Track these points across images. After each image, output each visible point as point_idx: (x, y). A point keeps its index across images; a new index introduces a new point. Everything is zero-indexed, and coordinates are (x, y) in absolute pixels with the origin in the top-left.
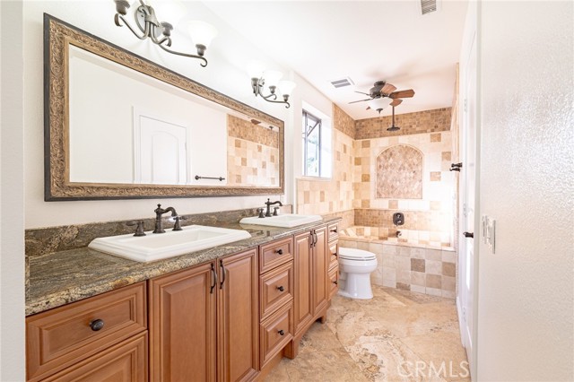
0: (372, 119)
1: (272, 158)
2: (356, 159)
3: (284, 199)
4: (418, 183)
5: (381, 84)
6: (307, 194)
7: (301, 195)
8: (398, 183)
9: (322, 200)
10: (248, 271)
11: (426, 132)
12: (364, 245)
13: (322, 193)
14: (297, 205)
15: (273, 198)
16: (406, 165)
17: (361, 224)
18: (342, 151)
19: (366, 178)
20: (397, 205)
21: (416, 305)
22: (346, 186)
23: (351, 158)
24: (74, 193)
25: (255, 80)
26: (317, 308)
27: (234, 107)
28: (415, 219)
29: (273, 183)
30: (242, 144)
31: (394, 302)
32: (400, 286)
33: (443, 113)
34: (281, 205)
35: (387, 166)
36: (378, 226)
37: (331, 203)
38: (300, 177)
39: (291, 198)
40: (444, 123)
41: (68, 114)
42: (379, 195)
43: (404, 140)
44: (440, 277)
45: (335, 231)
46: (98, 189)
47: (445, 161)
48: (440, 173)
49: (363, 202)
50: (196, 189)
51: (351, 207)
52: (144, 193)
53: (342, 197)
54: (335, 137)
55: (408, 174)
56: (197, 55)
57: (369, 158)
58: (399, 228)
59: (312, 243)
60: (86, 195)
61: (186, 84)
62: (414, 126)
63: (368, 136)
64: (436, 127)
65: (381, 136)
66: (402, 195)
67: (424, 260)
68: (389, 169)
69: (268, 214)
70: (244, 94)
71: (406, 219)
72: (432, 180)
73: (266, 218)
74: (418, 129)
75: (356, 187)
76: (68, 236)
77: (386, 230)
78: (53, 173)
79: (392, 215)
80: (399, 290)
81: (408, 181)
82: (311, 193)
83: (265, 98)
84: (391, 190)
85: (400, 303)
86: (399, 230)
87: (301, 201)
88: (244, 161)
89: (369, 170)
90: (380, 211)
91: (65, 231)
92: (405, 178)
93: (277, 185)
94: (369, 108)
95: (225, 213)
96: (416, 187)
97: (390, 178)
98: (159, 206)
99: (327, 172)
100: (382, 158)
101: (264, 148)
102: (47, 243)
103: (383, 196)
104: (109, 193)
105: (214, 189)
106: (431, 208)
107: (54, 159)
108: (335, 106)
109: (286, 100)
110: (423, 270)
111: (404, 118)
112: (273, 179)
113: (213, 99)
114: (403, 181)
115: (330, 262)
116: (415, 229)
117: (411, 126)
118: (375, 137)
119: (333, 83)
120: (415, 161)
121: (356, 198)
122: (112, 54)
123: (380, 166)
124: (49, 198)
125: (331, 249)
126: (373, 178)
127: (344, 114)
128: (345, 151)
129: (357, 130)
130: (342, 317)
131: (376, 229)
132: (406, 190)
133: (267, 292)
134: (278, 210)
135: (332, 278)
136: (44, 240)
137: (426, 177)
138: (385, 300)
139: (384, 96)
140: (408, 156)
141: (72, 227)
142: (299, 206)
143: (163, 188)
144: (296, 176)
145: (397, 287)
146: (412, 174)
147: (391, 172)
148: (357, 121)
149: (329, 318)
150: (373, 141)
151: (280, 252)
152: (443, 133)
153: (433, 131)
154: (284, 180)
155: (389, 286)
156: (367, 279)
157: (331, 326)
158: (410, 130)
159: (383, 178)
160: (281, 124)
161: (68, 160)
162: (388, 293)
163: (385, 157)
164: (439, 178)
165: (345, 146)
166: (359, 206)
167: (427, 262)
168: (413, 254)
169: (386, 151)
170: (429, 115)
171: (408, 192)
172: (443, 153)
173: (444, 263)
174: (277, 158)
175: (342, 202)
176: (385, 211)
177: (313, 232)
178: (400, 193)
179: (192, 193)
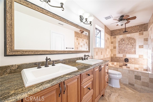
0: (117, 30)
1: (86, 43)
2: (111, 42)
3: (90, 54)
4: (134, 49)
5: (122, 16)
6: (97, 53)
7: (95, 53)
8: (126, 49)
9: (101, 54)
10: (76, 84)
11: (137, 32)
12: (116, 69)
13: (101, 52)
14: (94, 56)
15: (87, 54)
16: (129, 43)
17: (113, 61)
18: (107, 40)
19: (115, 48)
20: (126, 56)
21: (138, 93)
22: (108, 50)
23: (110, 42)
24: (16, 53)
25: (80, 16)
26: (102, 92)
27: (74, 26)
28: (133, 60)
29: (87, 49)
30: (78, 39)
31: (130, 91)
32: (130, 84)
33: (144, 25)
34: (89, 56)
35: (122, 44)
36: (119, 62)
37: (104, 55)
38: (95, 47)
39: (92, 54)
40: (145, 29)
41: (14, 26)
42: (119, 53)
43: (128, 35)
44: (148, 83)
45: (107, 65)
46: (26, 52)
47: (145, 41)
48: (143, 45)
49: (114, 55)
50: (61, 51)
51: (110, 56)
52: (43, 53)
53: (107, 53)
54: (105, 36)
55: (130, 46)
56: (61, 6)
57: (116, 42)
58: (126, 63)
59: (100, 70)
60: (21, 54)
61: (58, 17)
62: (132, 31)
63: (116, 35)
64: (141, 30)
65: (120, 35)
66: (128, 53)
67: (141, 76)
68: (123, 45)
69: (85, 59)
70: (77, 21)
71: (129, 60)
72: (139, 48)
73: (84, 60)
74: (134, 31)
75: (111, 50)
76: (14, 68)
77: (122, 64)
78: (8, 46)
79: (124, 59)
80: (130, 85)
81: (130, 48)
82: (98, 52)
83: (84, 23)
84: (123, 51)
85: (132, 91)
86: (126, 64)
87: (95, 55)
88: (79, 44)
89: (116, 45)
90: (120, 57)
91: (12, 67)
92: (129, 47)
93: (88, 50)
94: (118, 25)
95: (71, 59)
96: (133, 50)
97: (123, 47)
98: (47, 57)
99: (103, 46)
100: (120, 41)
101: (84, 40)
102: (5, 71)
103: (121, 53)
104: (30, 53)
105: (67, 51)
106: (139, 57)
107: (8, 42)
108: (105, 26)
109: (90, 23)
110: (140, 79)
111: (128, 28)
112: (87, 48)
113: (67, 23)
114: (128, 48)
115: (106, 76)
116: (133, 64)
117: (131, 31)
118: (118, 35)
119: (105, 18)
120: (133, 42)
121: (111, 53)
122: (31, 6)
123: (120, 44)
124: (6, 55)
125: (106, 71)
126: (117, 47)
127: (108, 29)
128: (108, 40)
129: (112, 33)
130: (110, 95)
131: (118, 63)
132: (129, 51)
133: (84, 91)
134: (88, 58)
135: (107, 81)
136: (4, 70)
137: (137, 47)
138: (125, 89)
139: (124, 20)
140: (130, 40)
141: (15, 65)
142: (95, 56)
143: (50, 51)
144: (94, 47)
145: (129, 84)
146: (132, 46)
147: (124, 46)
148: (112, 31)
149: (105, 94)
150: (117, 36)
151: (89, 75)
152: (144, 32)
153: (140, 32)
154: (90, 48)
155: (126, 83)
156: (118, 81)
157: (107, 98)
158: (131, 32)
159: (121, 48)
160: (89, 31)
161: (14, 42)
162: (126, 86)
163: (122, 41)
164: (143, 47)
165: (108, 38)
166: (112, 56)
167: (142, 77)
168: (136, 74)
169: (122, 39)
170: (138, 26)
171: (130, 52)
172: (144, 39)
173: (150, 78)
174: (88, 43)
175: (107, 55)
176: (122, 58)
177: (100, 66)
178: (127, 52)
179: (60, 53)
